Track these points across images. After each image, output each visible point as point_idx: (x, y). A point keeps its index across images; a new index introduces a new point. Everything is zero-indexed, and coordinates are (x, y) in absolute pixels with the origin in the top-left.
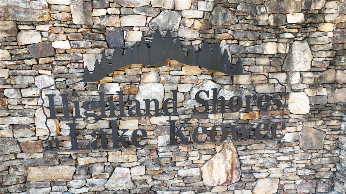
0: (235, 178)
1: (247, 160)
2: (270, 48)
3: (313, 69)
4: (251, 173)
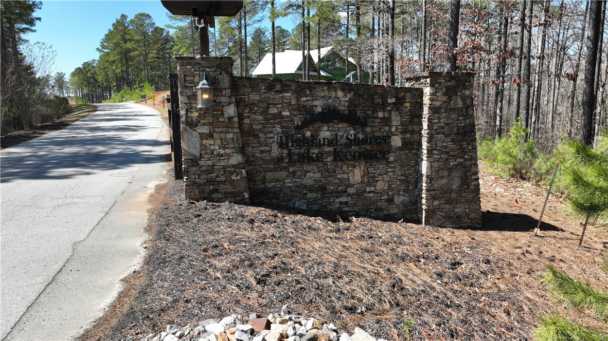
0: (366, 180)
1: (371, 170)
2: (380, 115)
3: (402, 124)
4: (374, 177)
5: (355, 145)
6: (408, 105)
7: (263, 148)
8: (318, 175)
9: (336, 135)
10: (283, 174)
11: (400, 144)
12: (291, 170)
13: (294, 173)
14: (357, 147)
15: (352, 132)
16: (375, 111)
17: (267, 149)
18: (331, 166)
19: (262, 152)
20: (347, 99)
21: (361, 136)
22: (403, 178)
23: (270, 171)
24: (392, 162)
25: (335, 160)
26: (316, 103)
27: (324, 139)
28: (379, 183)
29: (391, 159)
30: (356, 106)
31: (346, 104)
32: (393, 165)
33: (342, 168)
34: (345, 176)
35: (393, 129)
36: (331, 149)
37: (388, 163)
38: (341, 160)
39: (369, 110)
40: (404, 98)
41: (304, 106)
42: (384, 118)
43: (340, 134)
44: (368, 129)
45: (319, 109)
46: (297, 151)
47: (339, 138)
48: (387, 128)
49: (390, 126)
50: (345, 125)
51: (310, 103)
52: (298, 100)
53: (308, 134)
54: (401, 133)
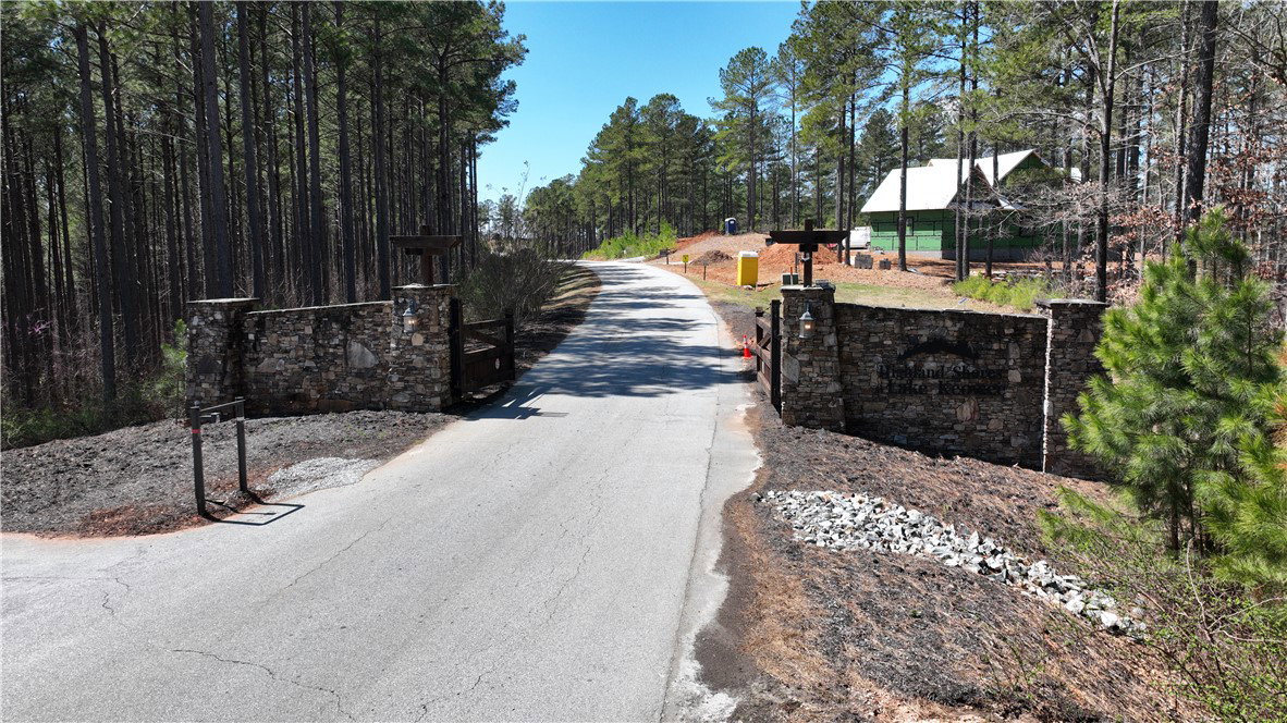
4: (986, 414)
5: (964, 378)
6: (1029, 336)
7: (862, 377)
8: (920, 409)
9: (943, 367)
10: (883, 405)
11: (1019, 380)
12: (891, 401)
13: (894, 405)
14: (967, 381)
15: (962, 364)
16: (989, 342)
17: (866, 377)
18: (935, 400)
19: (860, 380)
20: (956, 329)
21: (971, 369)
22: (1022, 417)
23: (868, 400)
24: (1009, 399)
25: (940, 393)
26: (920, 332)
27: (928, 371)
28: (992, 422)
29: (1008, 395)
30: (966, 337)
31: (955, 334)
32: (1010, 403)
33: (948, 403)
34: (952, 411)
35: (1011, 362)
36: (936, 381)
37: (1004, 399)
38: (947, 393)
39: (981, 341)
40: (1024, 329)
41: (908, 336)
42: (1000, 350)
43: (948, 365)
44: (981, 362)
45: (924, 339)
46: (898, 382)
47: (945, 370)
48: (1003, 362)
49: (1007, 359)
50: (954, 356)
51: (914, 332)
52: (901, 329)
53: (912, 364)
54: (1021, 367)
